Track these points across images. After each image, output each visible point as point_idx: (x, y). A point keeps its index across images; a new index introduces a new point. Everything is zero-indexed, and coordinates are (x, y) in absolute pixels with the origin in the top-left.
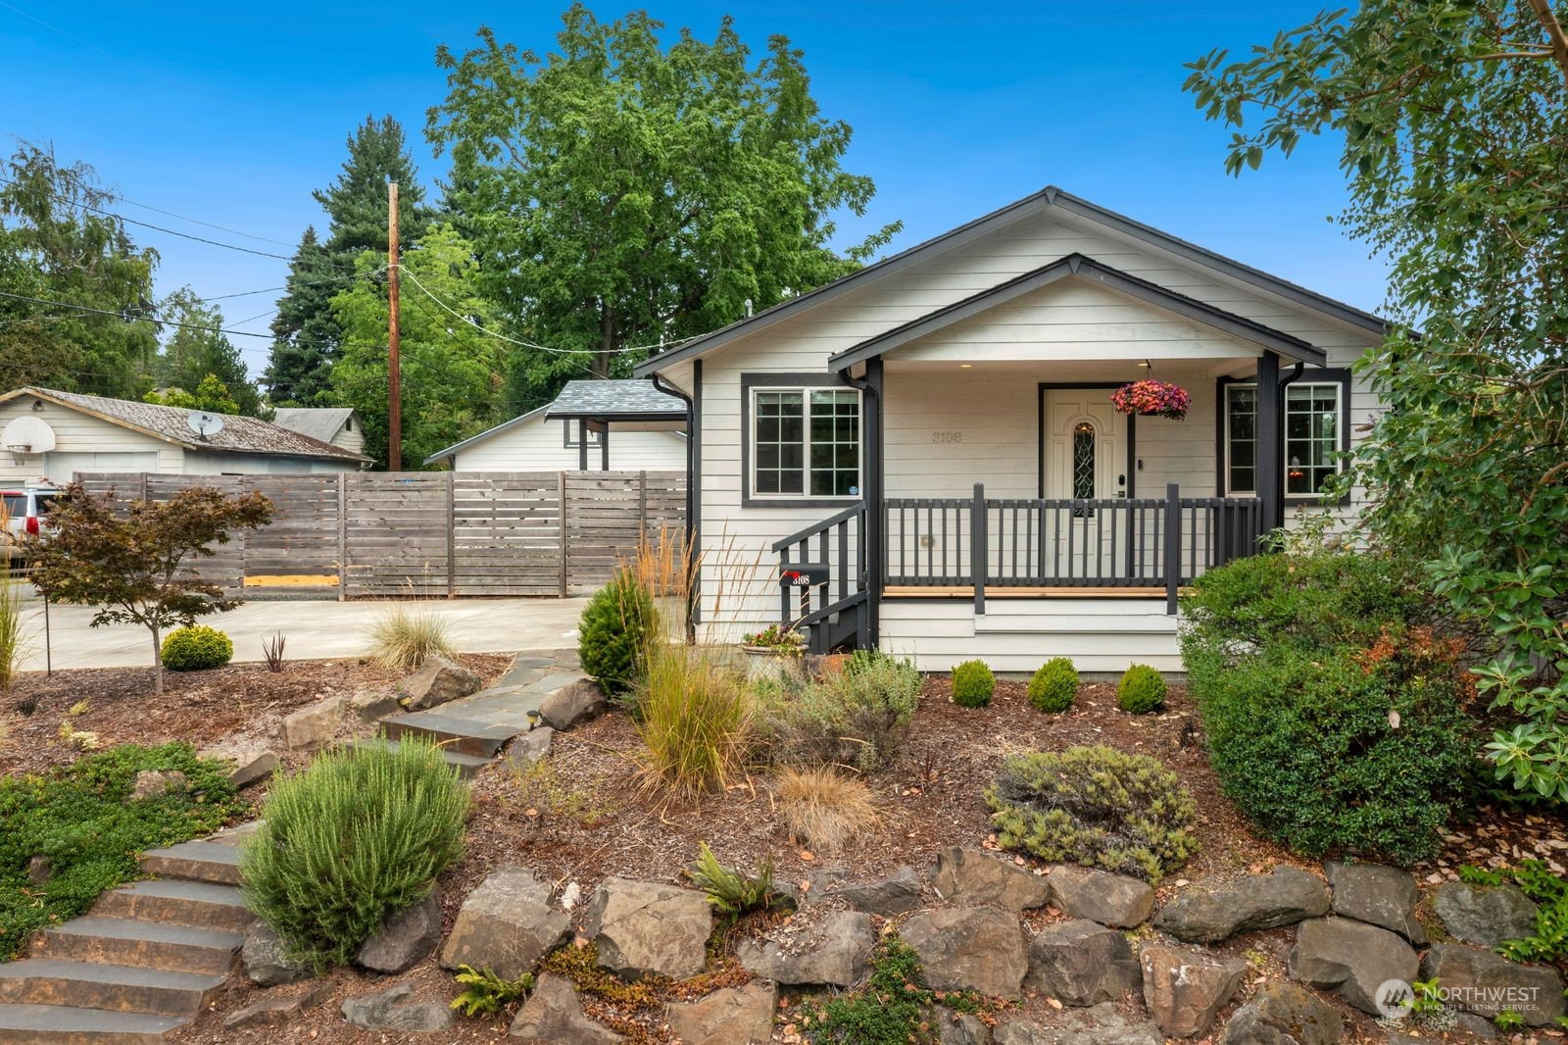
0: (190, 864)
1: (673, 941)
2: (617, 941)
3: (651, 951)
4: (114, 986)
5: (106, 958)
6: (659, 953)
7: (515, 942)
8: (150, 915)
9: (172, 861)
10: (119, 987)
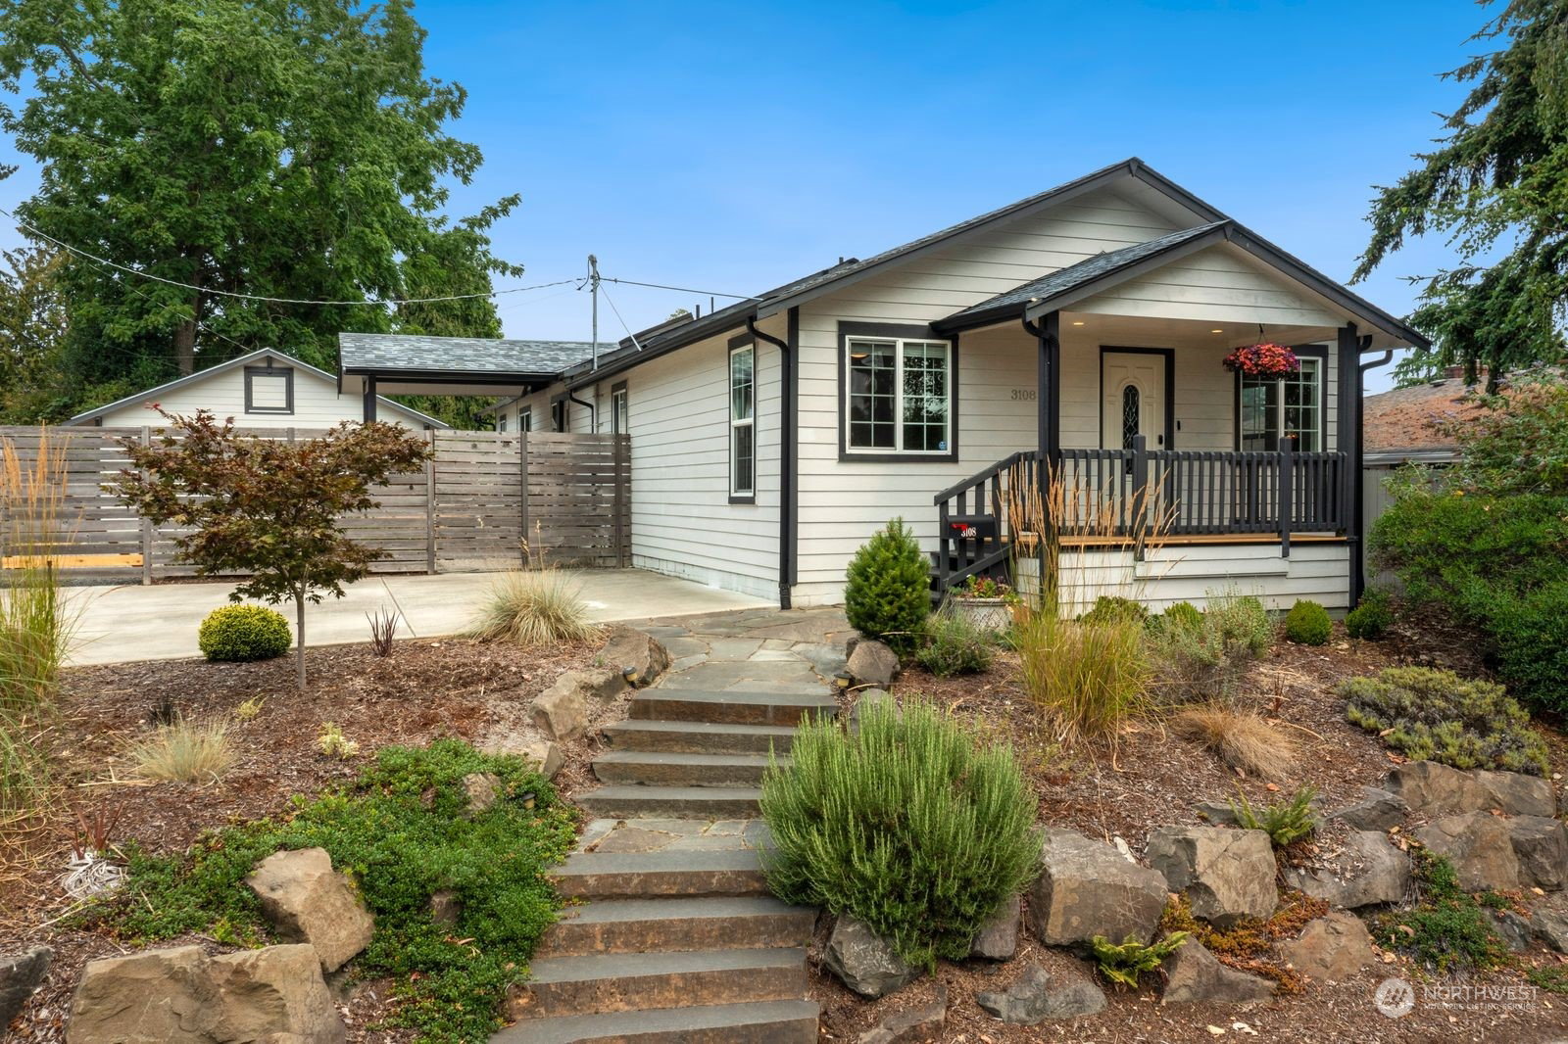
0: (628, 878)
1: (1252, 881)
2: (1214, 888)
3: (1238, 894)
4: (696, 1032)
5: (629, 1003)
6: (1245, 894)
7: (1130, 904)
8: (626, 944)
9: (600, 878)
10: (703, 1032)
